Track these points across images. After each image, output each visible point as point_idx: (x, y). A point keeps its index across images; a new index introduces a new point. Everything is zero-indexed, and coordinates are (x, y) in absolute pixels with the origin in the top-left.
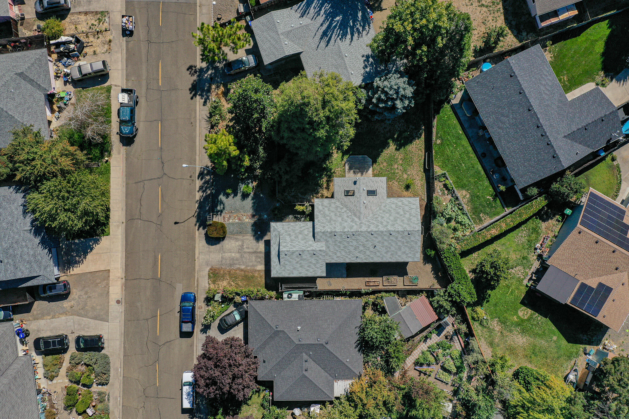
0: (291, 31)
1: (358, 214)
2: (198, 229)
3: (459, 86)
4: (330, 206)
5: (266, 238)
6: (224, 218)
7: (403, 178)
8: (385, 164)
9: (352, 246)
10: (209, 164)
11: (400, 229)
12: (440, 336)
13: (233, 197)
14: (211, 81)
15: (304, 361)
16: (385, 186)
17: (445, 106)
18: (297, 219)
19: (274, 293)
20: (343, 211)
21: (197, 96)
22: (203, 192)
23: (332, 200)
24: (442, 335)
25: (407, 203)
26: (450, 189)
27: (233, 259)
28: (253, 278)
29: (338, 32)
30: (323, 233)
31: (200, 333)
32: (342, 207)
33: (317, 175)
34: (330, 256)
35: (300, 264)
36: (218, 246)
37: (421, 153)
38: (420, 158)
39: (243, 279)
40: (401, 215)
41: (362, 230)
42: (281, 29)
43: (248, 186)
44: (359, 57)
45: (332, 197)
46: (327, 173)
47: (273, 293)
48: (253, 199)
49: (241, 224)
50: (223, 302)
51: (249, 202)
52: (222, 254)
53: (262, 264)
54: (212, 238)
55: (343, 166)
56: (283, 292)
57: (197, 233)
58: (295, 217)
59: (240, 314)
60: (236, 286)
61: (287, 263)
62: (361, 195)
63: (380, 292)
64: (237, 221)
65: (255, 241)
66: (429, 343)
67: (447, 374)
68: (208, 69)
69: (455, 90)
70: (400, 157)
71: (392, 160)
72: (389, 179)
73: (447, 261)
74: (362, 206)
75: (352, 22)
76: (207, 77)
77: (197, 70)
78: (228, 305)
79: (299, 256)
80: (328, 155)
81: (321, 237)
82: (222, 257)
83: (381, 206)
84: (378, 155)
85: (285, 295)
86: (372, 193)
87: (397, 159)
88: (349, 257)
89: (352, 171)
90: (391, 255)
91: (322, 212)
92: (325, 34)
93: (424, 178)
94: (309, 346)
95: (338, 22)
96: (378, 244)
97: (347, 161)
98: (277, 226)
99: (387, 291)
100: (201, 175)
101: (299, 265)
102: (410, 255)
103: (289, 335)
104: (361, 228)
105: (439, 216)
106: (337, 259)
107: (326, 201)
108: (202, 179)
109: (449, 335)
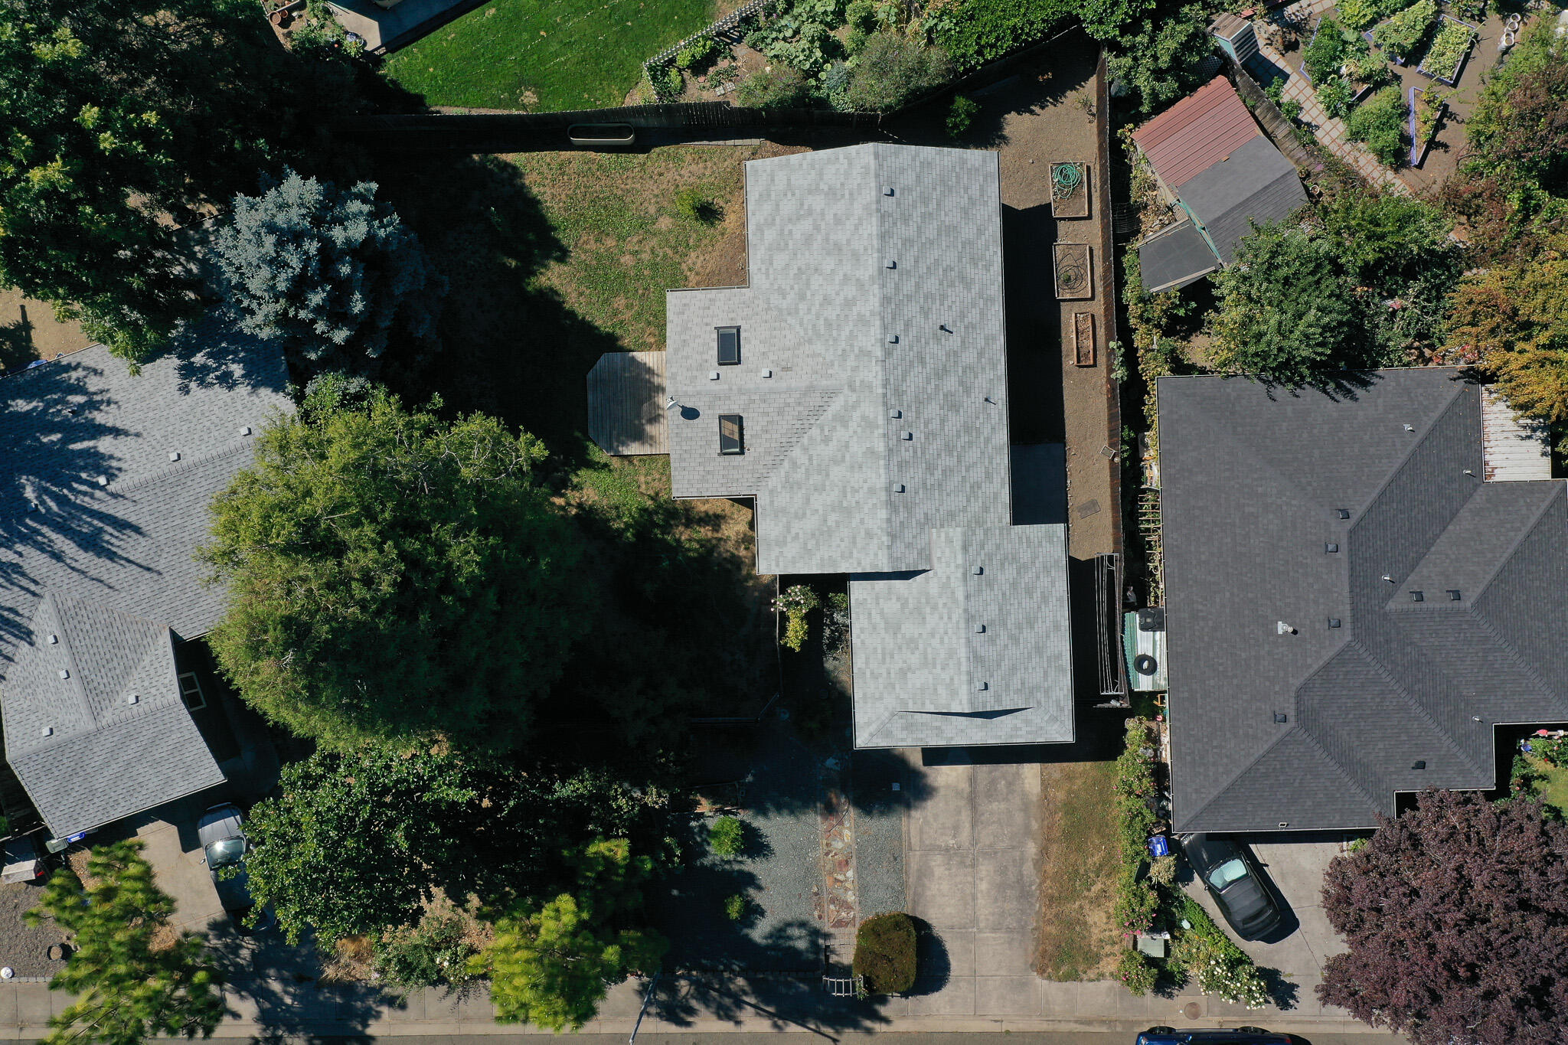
0: (85, 681)
1: (815, 400)
2: (886, 1020)
3: (314, 22)
4: (784, 511)
5: (916, 759)
6: (839, 923)
7: (670, 231)
8: (620, 302)
9: (943, 421)
10: (632, 981)
11: (872, 227)
12: (1288, 70)
13: (759, 888)
14: (310, 979)
15: (1418, 605)
16: (700, 295)
17: (392, 75)
18: (839, 639)
19: (1130, 724)
20: (803, 460)
21: (369, 1031)
22: (739, 1004)
23: (761, 503)
24: (1281, 63)
25: (767, 208)
26: (713, 49)
27: (1001, 887)
28: (1074, 810)
29: (84, 488)
30: (893, 537)
31: (1291, 1011)
32: (786, 464)
33: (665, 564)
34: (986, 509)
35: (1019, 627)
36: (953, 947)
37: (574, 165)
38: (595, 167)
39: (1078, 849)
40: (817, 228)
41: (877, 382)
42: (76, 719)
43: (715, 834)
44: (185, 407)
45: (748, 502)
46: (658, 526)
47: (1134, 728)
48: (762, 811)
49: (863, 856)
50: (1172, 926)
51: (774, 827)
52: (980, 931)
53: (1017, 774)
54: (919, 967)
55: (631, 462)
56: (1131, 691)
57: (900, 1026)
58: (833, 645)
59: (1221, 858)
60: (1109, 875)
61: (1016, 682)
62: (740, 390)
63: (1122, 309)
64: (850, 874)
65: (929, 804)
66: (1314, 112)
67: (1438, 40)
68: (262, 994)
69: (328, 35)
70: (592, 245)
71: (601, 275)
72: (678, 282)
73: (992, 46)
74: (783, 385)
75: (46, 435)
76: (294, 997)
77: (268, 1034)
78: (1182, 907)
79: (989, 632)
80: (589, 520)
81: (909, 546)
82: (994, 930)
83: (780, 310)
84: (586, 329)
85: (1144, 683)
86: (729, 348)
87: (598, 257)
88: (986, 431)
89: (648, 428)
90: (976, 265)
91: (811, 544)
92: (91, 543)
93: (671, 149)
94: (1360, 583)
95: (46, 491)
96: (933, 316)
97: (609, 448)
98: (869, 724)
99: (1119, 281)
100: (676, 1013)
101: (1026, 634)
102: (975, 191)
103: (1316, 667)
104: (870, 387)
105: (818, 88)
106: (997, 480)
107: (766, 528)
108: (691, 1011)
109: (1284, 37)
